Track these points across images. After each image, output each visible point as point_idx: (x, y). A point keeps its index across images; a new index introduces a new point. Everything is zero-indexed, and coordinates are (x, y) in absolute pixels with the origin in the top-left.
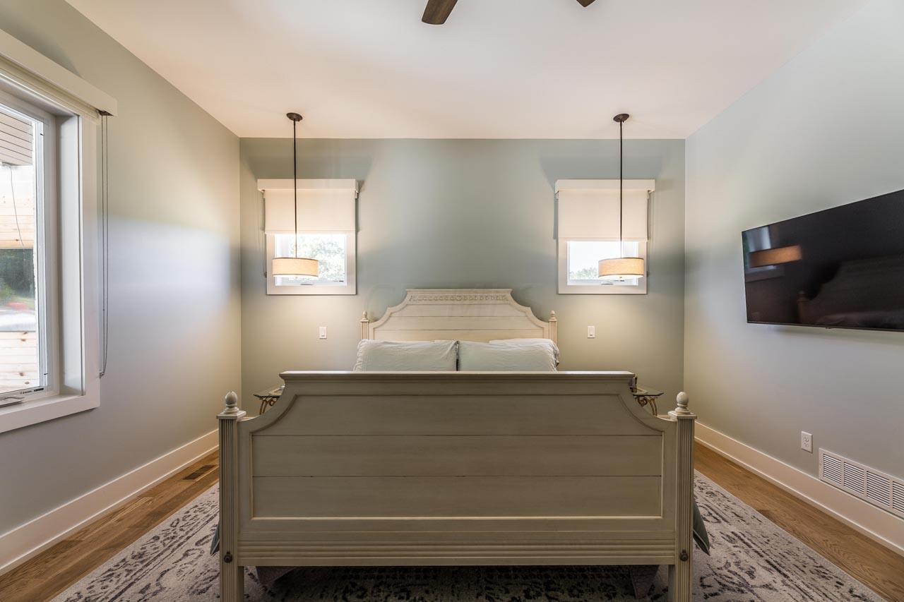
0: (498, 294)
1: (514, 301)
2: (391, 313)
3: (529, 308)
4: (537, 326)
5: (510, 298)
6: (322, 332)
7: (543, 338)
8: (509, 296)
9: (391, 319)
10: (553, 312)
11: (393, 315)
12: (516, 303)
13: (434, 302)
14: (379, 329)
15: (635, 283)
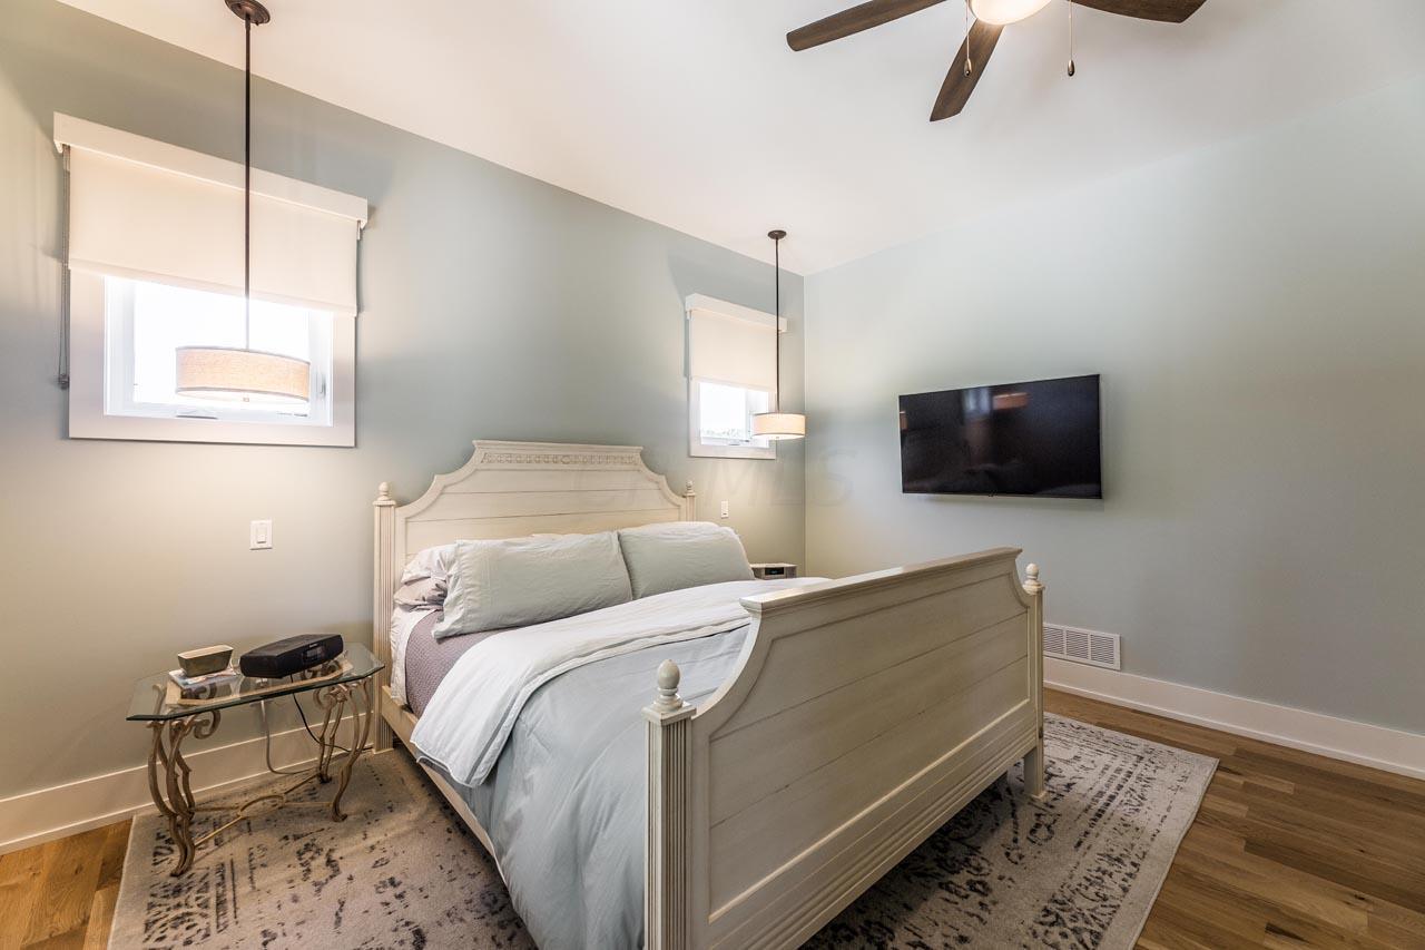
0: (624, 455)
1: (644, 466)
2: (445, 487)
3: (663, 477)
4: (673, 504)
5: (640, 461)
6: (261, 531)
7: (679, 520)
8: (638, 457)
9: (445, 498)
10: (691, 483)
11: (449, 490)
12: (647, 469)
13: (525, 466)
14: (417, 519)
15: (766, 445)
